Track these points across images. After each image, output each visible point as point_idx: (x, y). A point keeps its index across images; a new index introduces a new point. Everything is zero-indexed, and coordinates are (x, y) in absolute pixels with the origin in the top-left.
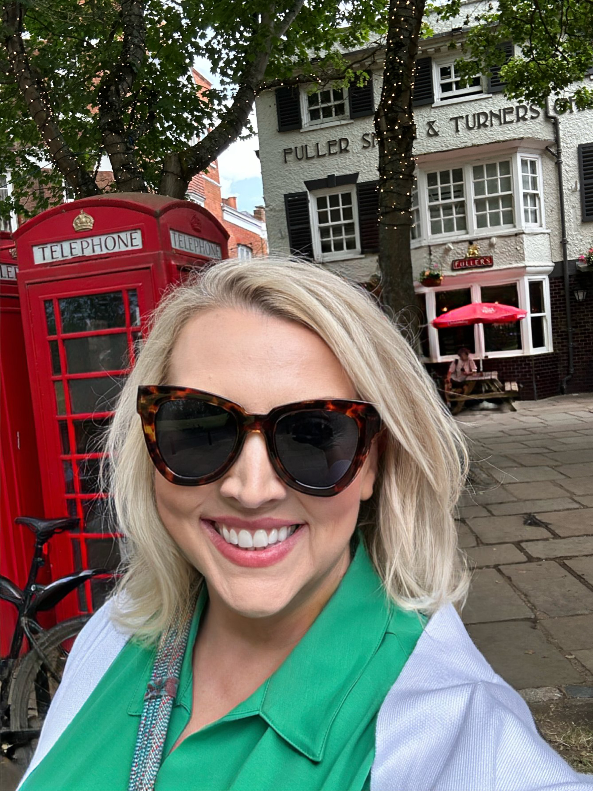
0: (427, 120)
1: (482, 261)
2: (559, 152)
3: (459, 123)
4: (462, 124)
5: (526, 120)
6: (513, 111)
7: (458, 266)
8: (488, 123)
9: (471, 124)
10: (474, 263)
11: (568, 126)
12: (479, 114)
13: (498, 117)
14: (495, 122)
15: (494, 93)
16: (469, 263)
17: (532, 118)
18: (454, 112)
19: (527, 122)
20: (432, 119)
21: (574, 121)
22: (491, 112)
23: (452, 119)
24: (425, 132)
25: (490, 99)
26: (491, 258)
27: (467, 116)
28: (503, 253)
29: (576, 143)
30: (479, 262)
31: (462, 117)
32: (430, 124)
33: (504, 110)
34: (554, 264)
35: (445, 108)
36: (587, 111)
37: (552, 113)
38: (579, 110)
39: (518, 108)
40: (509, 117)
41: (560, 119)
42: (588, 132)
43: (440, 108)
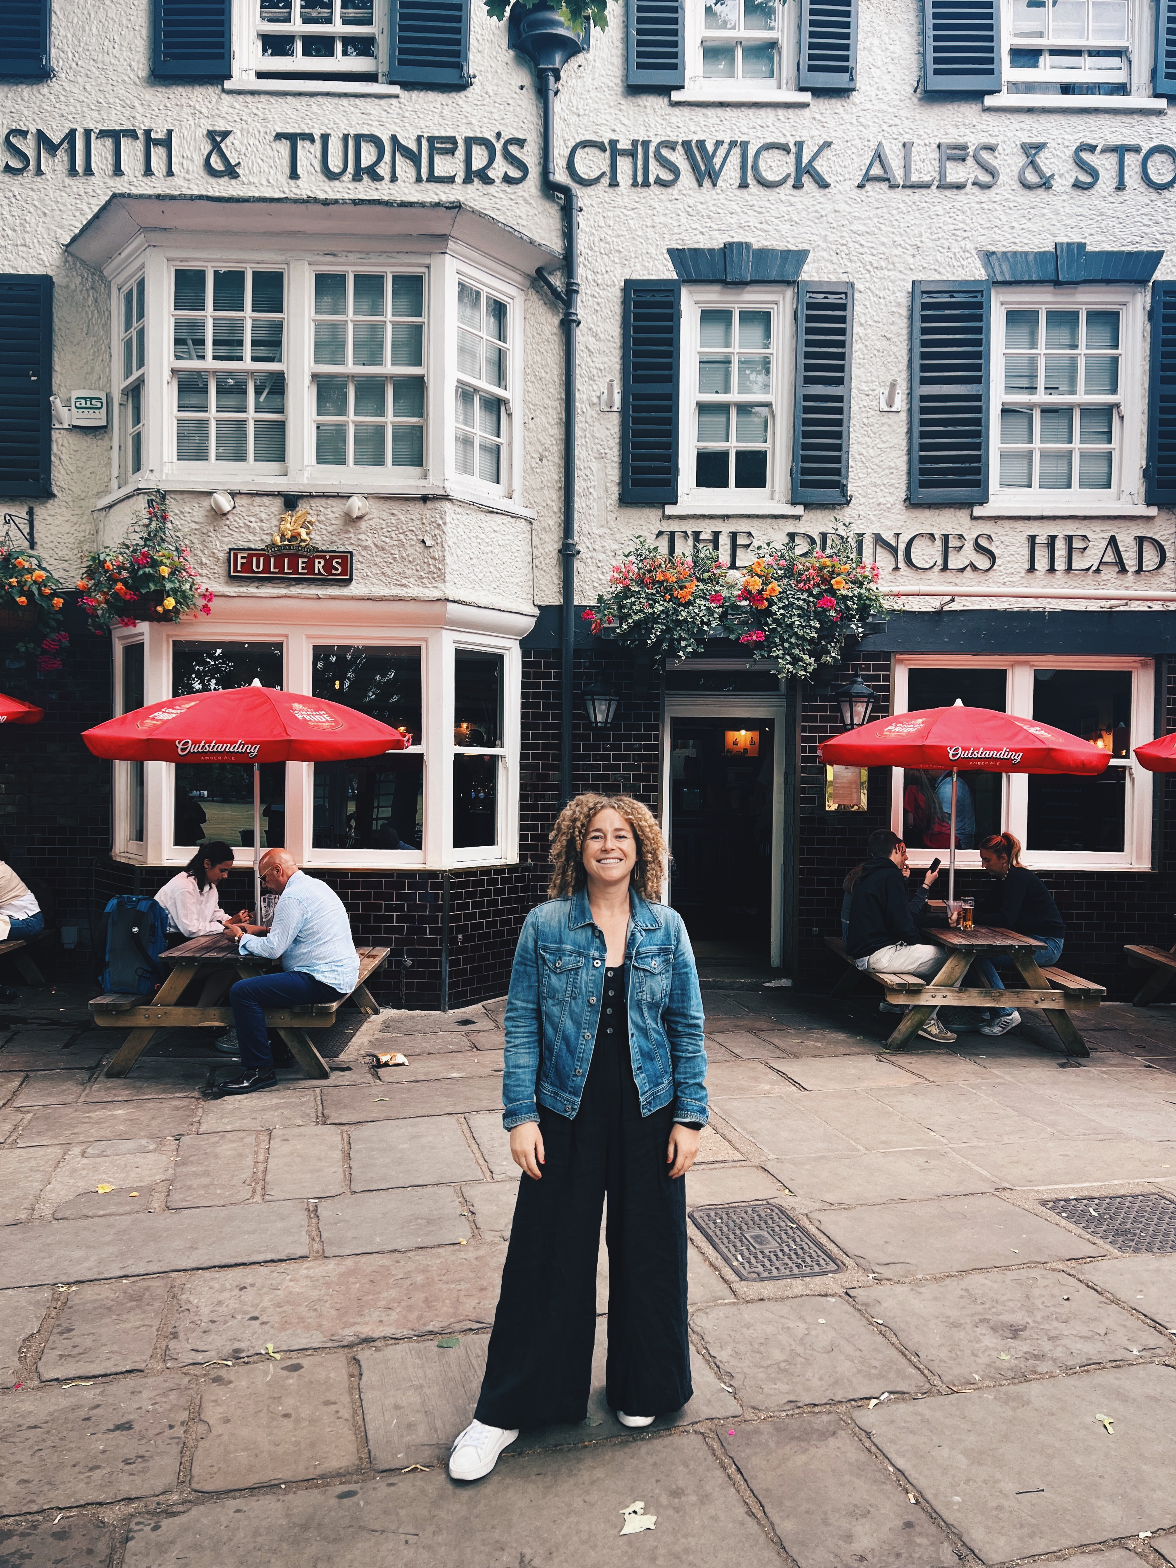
0: (207, 125)
1: (319, 565)
2: (571, 290)
3: (300, 153)
4: (308, 154)
5: (488, 181)
6: (456, 148)
7: (247, 567)
8: (383, 169)
9: (335, 164)
10: (294, 566)
11: (602, 223)
12: (358, 138)
13: (414, 158)
14: (404, 168)
15: (407, 86)
16: (279, 565)
17: (508, 180)
18: (286, 117)
19: (491, 189)
20: (221, 126)
21: (618, 211)
22: (394, 139)
23: (279, 136)
24: (200, 161)
25: (394, 101)
26: (346, 559)
27: (325, 138)
29: (618, 277)
30: (310, 566)
31: (310, 138)
32: (217, 138)
33: (431, 140)
34: (537, 612)
35: (263, 98)
36: (655, 189)
37: (560, 176)
38: (635, 184)
39: (469, 142)
40: (444, 166)
41: (583, 197)
42: (652, 250)
43: (249, 98)
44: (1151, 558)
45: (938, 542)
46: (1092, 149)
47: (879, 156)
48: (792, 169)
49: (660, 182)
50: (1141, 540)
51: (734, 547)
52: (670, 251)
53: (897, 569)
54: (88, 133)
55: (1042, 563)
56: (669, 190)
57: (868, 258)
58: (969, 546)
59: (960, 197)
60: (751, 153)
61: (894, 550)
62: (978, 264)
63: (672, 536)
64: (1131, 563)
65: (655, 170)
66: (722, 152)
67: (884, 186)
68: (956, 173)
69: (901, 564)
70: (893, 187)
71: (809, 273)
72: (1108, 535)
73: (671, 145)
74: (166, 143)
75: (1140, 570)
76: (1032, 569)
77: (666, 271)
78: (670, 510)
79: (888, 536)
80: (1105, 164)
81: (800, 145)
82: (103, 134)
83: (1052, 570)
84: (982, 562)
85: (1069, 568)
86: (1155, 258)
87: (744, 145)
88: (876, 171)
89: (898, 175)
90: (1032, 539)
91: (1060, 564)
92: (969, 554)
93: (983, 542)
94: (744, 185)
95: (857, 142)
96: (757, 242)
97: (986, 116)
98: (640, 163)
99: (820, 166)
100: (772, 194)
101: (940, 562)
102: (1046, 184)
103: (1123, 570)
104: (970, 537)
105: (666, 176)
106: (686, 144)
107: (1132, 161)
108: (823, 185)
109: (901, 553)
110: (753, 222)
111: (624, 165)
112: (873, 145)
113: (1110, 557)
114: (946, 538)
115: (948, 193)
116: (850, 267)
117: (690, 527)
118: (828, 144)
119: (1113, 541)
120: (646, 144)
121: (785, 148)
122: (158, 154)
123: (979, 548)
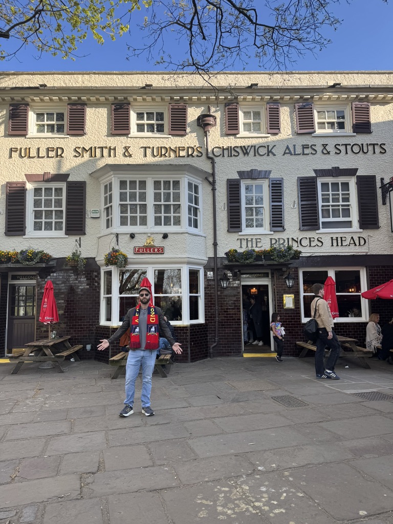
0: (124, 145)
1: (156, 250)
2: (214, 182)
3: (147, 151)
4: (149, 151)
5: (193, 156)
6: (185, 149)
7: (138, 251)
8: (167, 154)
9: (155, 154)
10: (150, 251)
11: (221, 166)
12: (161, 147)
13: (175, 152)
14: (172, 155)
15: (173, 135)
16: (146, 250)
17: (198, 156)
18: (144, 143)
19: (193, 158)
20: (128, 145)
21: (224, 163)
22: (170, 148)
23: (142, 147)
24: (123, 154)
25: (170, 139)
26: (163, 249)
27: (153, 147)
28: (171, 246)
29: (226, 178)
30: (154, 251)
31: (149, 148)
32: (126, 149)
33: (179, 147)
34: (207, 259)
36: (233, 157)
37: (211, 155)
38: (228, 156)
39: (188, 148)
40: (182, 153)
41: (216, 159)
42: (233, 172)
43: (135, 139)
44: (362, 242)
45: (308, 239)
46: (339, 145)
47: (288, 148)
48: (267, 152)
49: (234, 155)
50: (359, 237)
51: (257, 242)
52: (237, 172)
53: (298, 246)
54: (95, 147)
55: (335, 244)
56: (237, 157)
57: (286, 172)
58: (316, 240)
59: (308, 157)
60: (256, 148)
61: (297, 242)
62: (313, 172)
63: (241, 239)
64: (357, 243)
65: (233, 153)
66: (249, 148)
67: (289, 155)
68: (306, 151)
69: (299, 245)
70: (291, 155)
71: (272, 176)
72: (351, 237)
73: (237, 147)
74: (115, 149)
75: (360, 245)
76: (332, 245)
77: (237, 177)
78: (240, 233)
79: (295, 238)
80: (342, 148)
81: (268, 146)
82: (99, 148)
83: (337, 245)
84: (320, 244)
85: (342, 245)
86: (356, 170)
87: (255, 146)
88: (287, 151)
89: (293, 152)
90: (332, 238)
91: (340, 244)
92: (316, 242)
93: (319, 239)
94: (255, 155)
95: (282, 145)
96: (259, 169)
97: (313, 138)
98: (230, 152)
99: (273, 151)
100: (262, 157)
101: (309, 244)
102: (329, 153)
103: (355, 245)
104: (316, 238)
105: (236, 154)
106: (241, 147)
107: (349, 147)
108: (275, 155)
109: (299, 243)
110: (258, 164)
111: (226, 152)
112: (286, 145)
113: (352, 242)
114: (310, 238)
115: (305, 156)
116: (282, 174)
117: (245, 238)
118: (275, 146)
119: (352, 238)
120: (231, 147)
121: (265, 147)
122: (112, 152)
123: (318, 240)
